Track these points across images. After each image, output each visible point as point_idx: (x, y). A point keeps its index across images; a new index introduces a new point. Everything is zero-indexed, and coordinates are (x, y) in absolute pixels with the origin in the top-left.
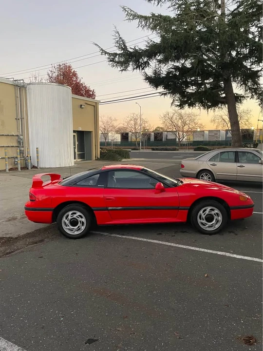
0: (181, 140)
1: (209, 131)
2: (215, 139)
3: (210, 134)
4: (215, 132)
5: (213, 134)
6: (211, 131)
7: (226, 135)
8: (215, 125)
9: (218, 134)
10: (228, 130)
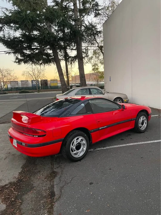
0: (2, 87)
1: (21, 81)
2: (25, 86)
3: (22, 83)
4: (25, 82)
5: (24, 83)
6: (23, 81)
7: (32, 84)
8: (25, 77)
9: (27, 83)
10: (34, 80)
